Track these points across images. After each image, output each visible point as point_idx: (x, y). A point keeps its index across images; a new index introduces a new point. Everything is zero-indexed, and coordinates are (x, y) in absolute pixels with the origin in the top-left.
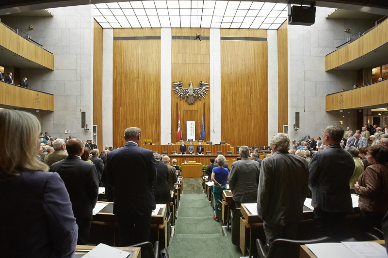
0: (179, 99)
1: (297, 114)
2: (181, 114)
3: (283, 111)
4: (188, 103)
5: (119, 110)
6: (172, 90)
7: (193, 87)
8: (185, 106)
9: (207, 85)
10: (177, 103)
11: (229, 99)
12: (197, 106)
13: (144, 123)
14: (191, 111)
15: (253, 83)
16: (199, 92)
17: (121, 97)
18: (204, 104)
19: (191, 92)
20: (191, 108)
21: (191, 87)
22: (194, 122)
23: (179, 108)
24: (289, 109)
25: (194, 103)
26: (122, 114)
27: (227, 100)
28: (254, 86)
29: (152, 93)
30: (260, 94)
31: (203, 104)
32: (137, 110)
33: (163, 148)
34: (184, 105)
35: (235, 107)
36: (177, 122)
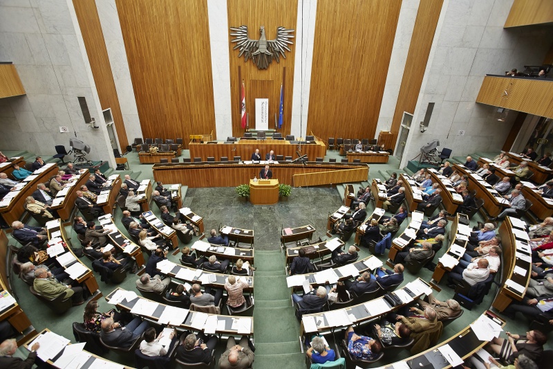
0: (242, 59)
1: (431, 106)
2: (245, 86)
3: (409, 87)
4: (258, 67)
5: (143, 79)
6: (231, 43)
7: (267, 38)
8: (252, 73)
9: (290, 33)
10: (239, 67)
11: (326, 60)
12: (273, 72)
13: (187, 101)
14: (263, 82)
15: (371, 31)
16: (277, 49)
17: (141, 52)
18: (284, 68)
19: (263, 49)
20: (263, 76)
21: (263, 39)
22: (267, 100)
23: (242, 77)
24: (421, 95)
25: (268, 67)
26: (148, 86)
27: (322, 63)
28: (372, 38)
29: (196, 47)
30: (378, 54)
31: (282, 69)
32: (173, 78)
33: (220, 149)
34: (250, 70)
35: (334, 76)
36: (241, 100)
